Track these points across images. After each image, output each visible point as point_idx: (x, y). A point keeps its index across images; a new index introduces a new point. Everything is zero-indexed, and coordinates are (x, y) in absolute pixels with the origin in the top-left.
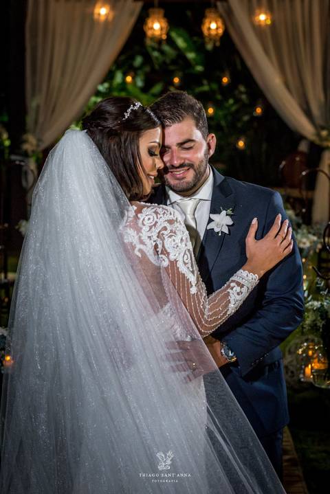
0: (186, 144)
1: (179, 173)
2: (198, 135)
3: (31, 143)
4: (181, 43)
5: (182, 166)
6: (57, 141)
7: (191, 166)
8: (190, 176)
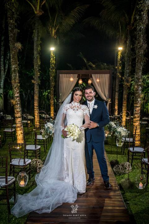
0: (91, 93)
1: (89, 97)
2: (92, 91)
3: (60, 101)
4: (84, 85)
5: (90, 96)
6: (65, 99)
7: (91, 96)
8: (91, 98)
